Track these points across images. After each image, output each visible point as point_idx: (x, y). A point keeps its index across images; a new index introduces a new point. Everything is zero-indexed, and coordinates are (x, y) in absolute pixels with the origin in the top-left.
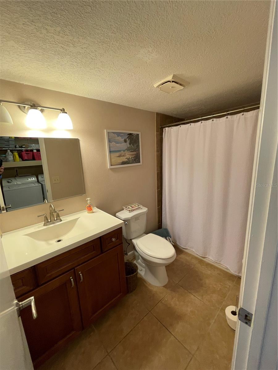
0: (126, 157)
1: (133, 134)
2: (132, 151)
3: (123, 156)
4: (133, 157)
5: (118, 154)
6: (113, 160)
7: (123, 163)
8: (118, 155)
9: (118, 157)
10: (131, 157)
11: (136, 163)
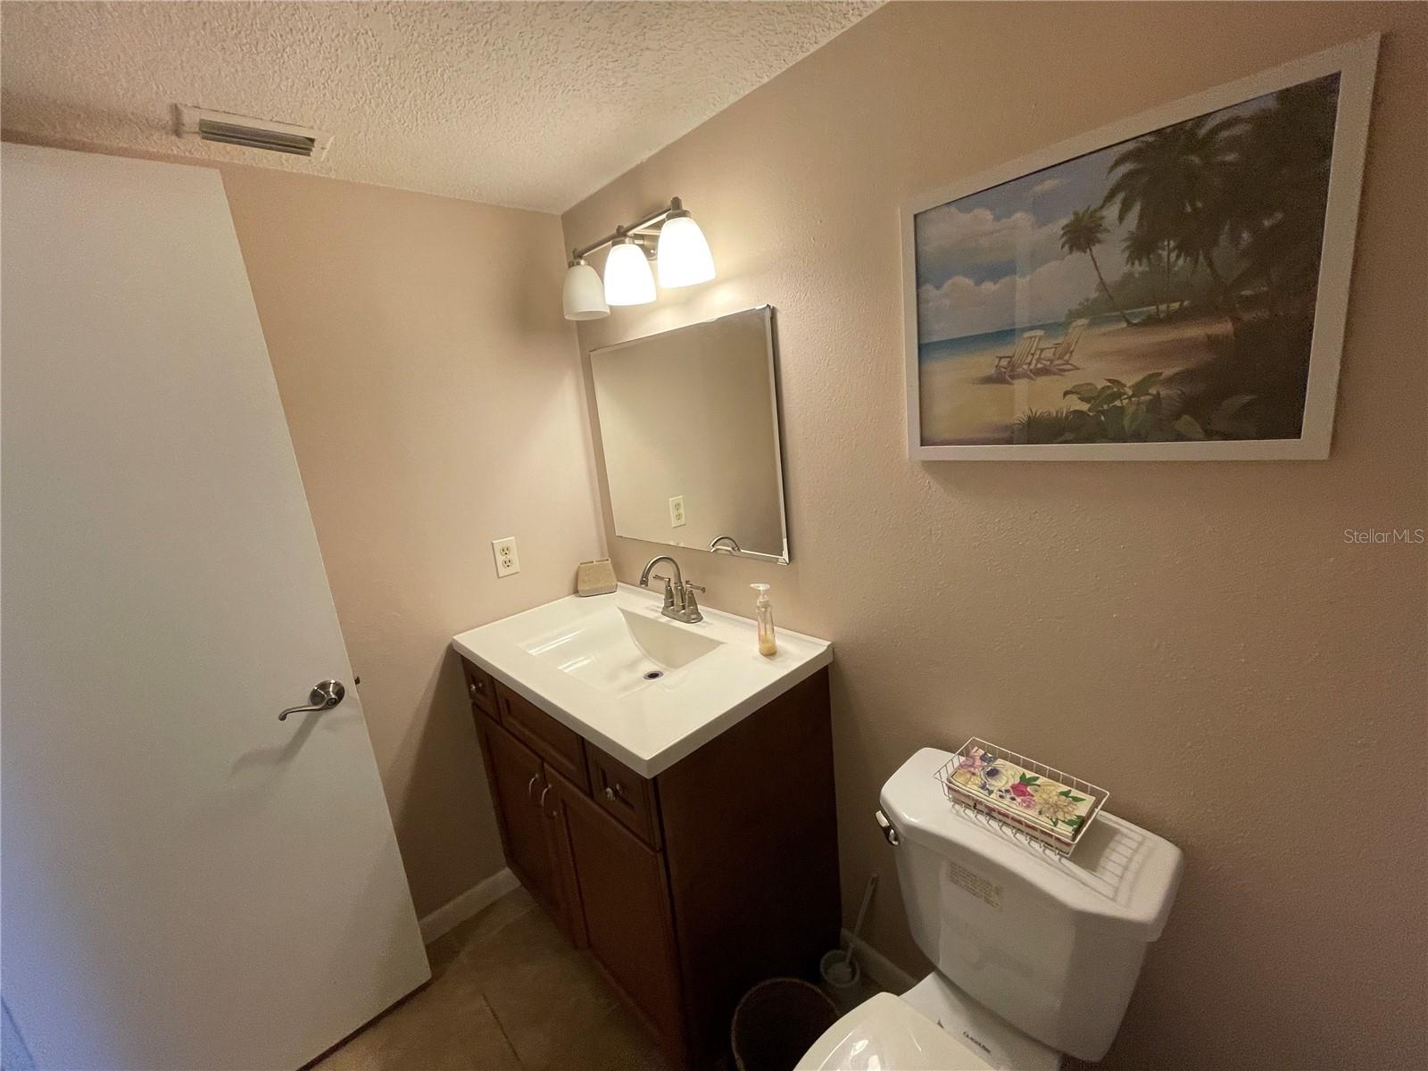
0: (1070, 381)
1: (1200, 120)
2: (1152, 322)
3: (1045, 372)
4: (1168, 372)
5: (985, 362)
6: (941, 408)
7: (1038, 430)
8: (992, 371)
9: (988, 380)
10: (1130, 380)
11: (1210, 435)
